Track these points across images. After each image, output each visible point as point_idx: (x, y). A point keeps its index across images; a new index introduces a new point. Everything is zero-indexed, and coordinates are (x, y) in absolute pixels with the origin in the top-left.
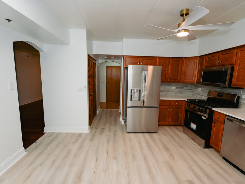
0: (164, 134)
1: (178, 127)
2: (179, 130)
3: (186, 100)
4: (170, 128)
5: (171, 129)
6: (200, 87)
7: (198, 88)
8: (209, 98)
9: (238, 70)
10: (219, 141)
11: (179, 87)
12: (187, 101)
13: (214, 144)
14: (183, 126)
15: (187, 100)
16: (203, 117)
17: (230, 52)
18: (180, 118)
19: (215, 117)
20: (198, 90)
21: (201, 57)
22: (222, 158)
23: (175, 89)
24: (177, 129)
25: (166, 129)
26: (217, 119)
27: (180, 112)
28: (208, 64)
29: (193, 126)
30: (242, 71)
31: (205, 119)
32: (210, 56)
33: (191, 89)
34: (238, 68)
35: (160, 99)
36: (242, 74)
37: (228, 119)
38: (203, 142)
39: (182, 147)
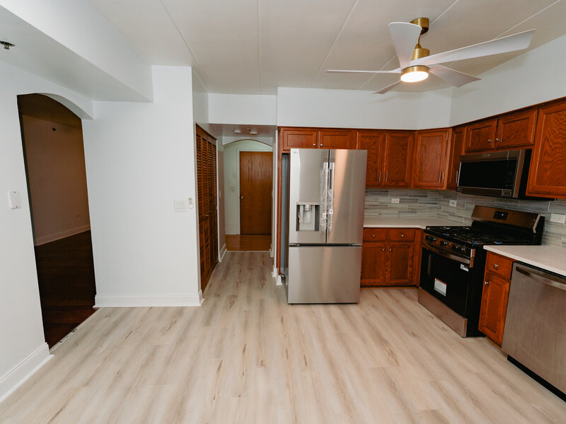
0: (373, 306)
1: (406, 290)
2: (409, 298)
3: (425, 228)
4: (388, 292)
5: (390, 295)
6: (455, 199)
7: (451, 201)
8: (475, 223)
9: (541, 157)
10: (500, 321)
11: (408, 197)
12: (425, 231)
13: (488, 328)
14: (418, 288)
15: (427, 227)
16: (462, 267)
17: (523, 117)
18: (410, 269)
19: (491, 265)
20: (451, 205)
21: (457, 129)
22: (506, 359)
23: (398, 202)
24: (404, 293)
25: (378, 295)
26: (495, 270)
27: (410, 255)
28: (473, 144)
29: (441, 287)
30: (550, 159)
31: (467, 270)
32: (476, 126)
33: (435, 202)
34: (541, 155)
35: (365, 226)
36: (549, 166)
37: (518, 269)
38: (462, 322)
39: (415, 336)
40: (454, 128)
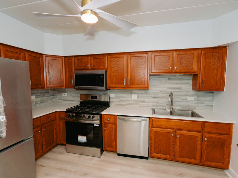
2: (60, 153)
3: (65, 110)
4: (46, 158)
5: (49, 159)
6: (65, 92)
7: (63, 93)
8: (81, 102)
9: (111, 74)
10: (114, 141)
11: (39, 94)
12: (66, 112)
13: (108, 147)
14: (65, 145)
15: (66, 110)
16: (95, 125)
18: (55, 136)
19: (105, 120)
20: (63, 95)
21: (68, 58)
22: (117, 156)
23: (34, 98)
24: (55, 152)
25: (41, 164)
26: (108, 122)
27: (55, 128)
28: (78, 66)
29: (82, 139)
30: (114, 75)
31: (98, 126)
32: (80, 58)
33: (53, 95)
34: (111, 73)
36: (114, 77)
37: (119, 119)
40: (65, 57)
